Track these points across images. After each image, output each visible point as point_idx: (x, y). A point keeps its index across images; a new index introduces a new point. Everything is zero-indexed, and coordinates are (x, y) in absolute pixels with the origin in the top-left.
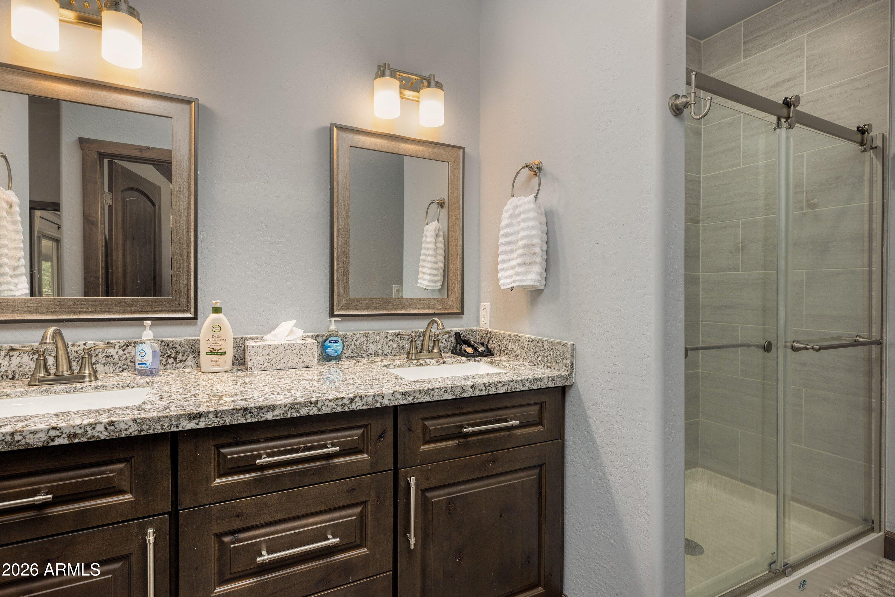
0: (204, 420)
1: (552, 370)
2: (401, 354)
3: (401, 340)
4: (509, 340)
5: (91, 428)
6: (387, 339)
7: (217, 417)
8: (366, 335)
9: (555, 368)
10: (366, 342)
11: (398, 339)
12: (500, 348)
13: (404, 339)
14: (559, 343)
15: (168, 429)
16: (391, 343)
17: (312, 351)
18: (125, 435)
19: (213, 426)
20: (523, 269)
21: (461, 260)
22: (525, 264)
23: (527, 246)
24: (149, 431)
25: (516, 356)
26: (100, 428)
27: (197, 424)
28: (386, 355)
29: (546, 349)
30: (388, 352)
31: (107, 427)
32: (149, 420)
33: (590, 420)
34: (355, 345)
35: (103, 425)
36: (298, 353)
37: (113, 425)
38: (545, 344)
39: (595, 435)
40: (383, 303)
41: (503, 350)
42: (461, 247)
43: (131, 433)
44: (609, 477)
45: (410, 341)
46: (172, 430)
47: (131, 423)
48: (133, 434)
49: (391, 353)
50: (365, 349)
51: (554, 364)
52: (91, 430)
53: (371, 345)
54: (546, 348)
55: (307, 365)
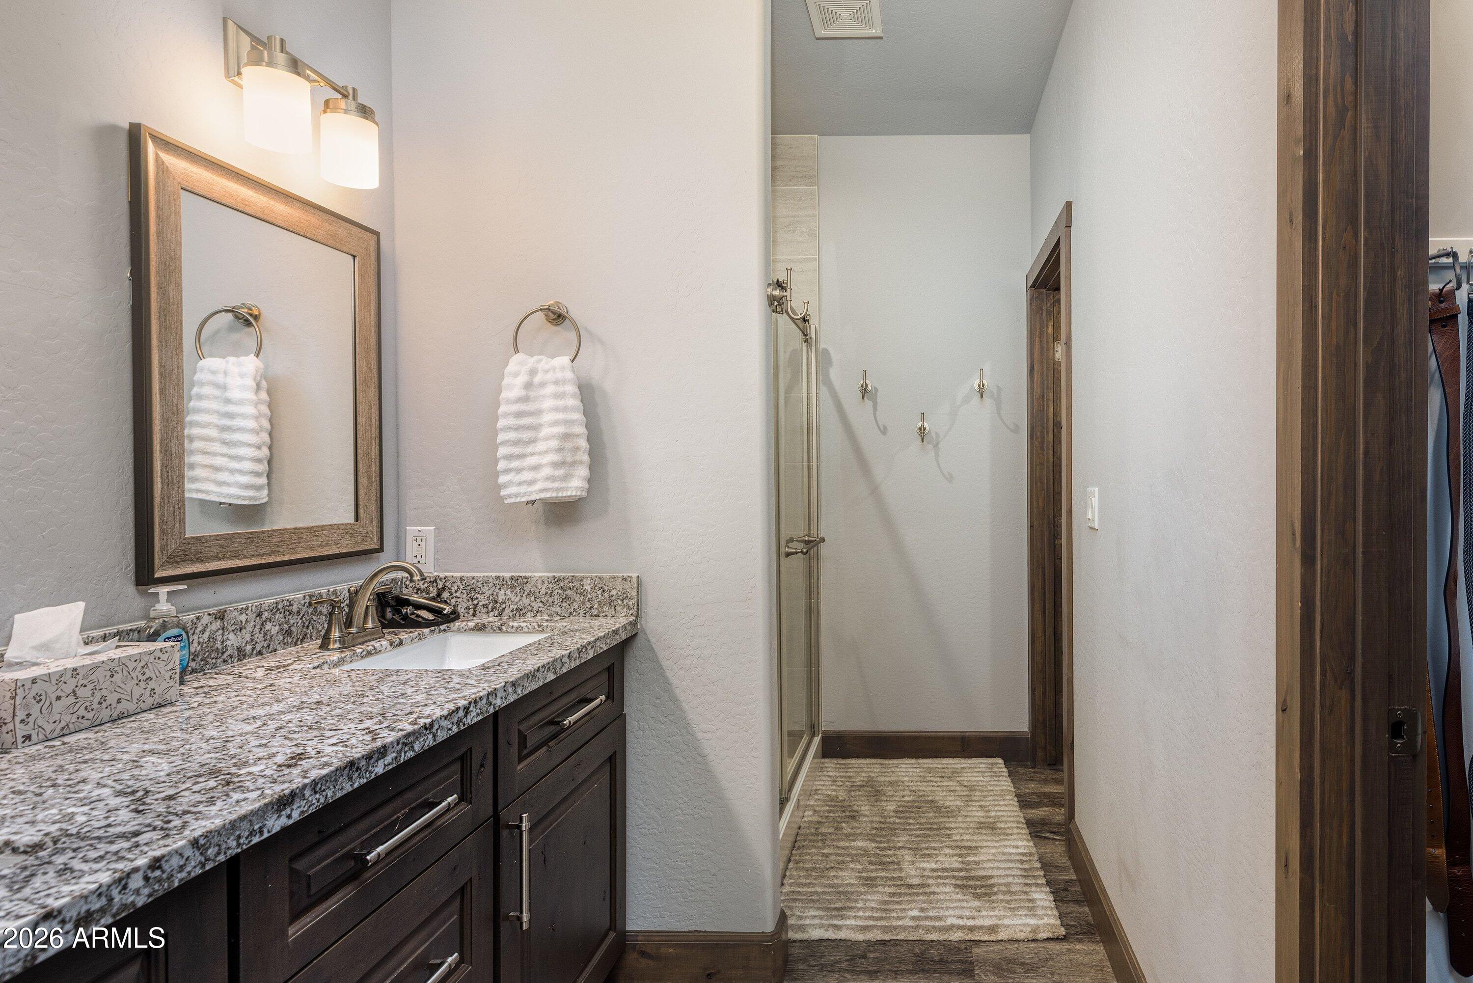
0: (298, 805)
1: (602, 621)
2: (285, 646)
3: (285, 617)
4: (498, 587)
5: (119, 888)
6: (260, 618)
7: (316, 793)
8: (221, 616)
9: (608, 614)
10: (221, 632)
11: (281, 615)
12: (475, 602)
13: (290, 614)
14: (615, 578)
15: (246, 842)
16: (268, 626)
17: (170, 666)
18: (181, 880)
19: (310, 812)
20: (560, 472)
21: (377, 447)
22: (562, 464)
23: (566, 437)
24: (218, 859)
25: (519, 610)
26: (136, 882)
27: (289, 817)
28: (260, 653)
29: (589, 590)
30: (263, 647)
31: (150, 875)
32: (219, 833)
33: (669, 673)
34: (199, 643)
35: (141, 872)
36: (141, 677)
37: (160, 867)
38: (587, 582)
39: (677, 691)
40: (252, 542)
41: (483, 606)
42: (377, 423)
43: (189, 873)
44: (700, 735)
45: (300, 616)
46: (253, 843)
47: (188, 852)
48: (193, 874)
49: (268, 646)
50: (220, 647)
51: (606, 608)
52: (120, 892)
53: (232, 636)
54: (588, 588)
55: (160, 700)
